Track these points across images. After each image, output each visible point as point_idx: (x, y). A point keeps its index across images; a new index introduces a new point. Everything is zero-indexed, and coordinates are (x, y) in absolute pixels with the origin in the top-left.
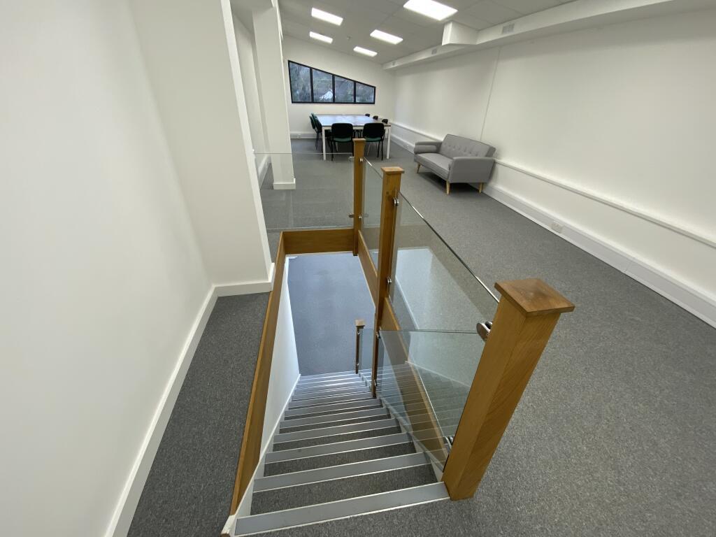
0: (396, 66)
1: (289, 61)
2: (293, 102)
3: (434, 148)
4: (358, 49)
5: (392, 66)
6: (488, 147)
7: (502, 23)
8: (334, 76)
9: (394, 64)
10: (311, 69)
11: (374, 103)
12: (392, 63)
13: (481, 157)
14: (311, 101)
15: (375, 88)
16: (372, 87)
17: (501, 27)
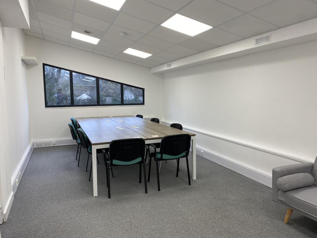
1: (44, 65)
2: (47, 106)
4: (130, 51)
8: (98, 78)
10: (71, 72)
11: (143, 104)
16: (142, 88)
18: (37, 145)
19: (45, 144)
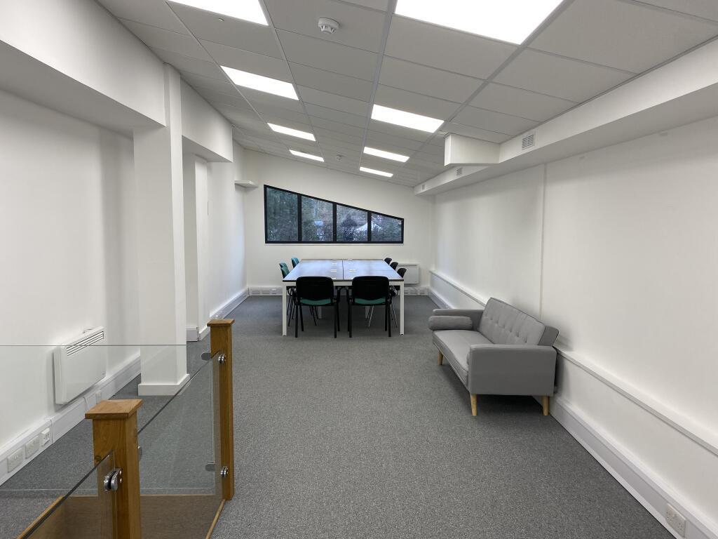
0: (425, 190)
1: (266, 187)
2: (267, 242)
3: (467, 320)
4: (362, 169)
5: (422, 191)
6: (542, 327)
7: (521, 134)
8: (335, 204)
9: (423, 188)
10: (300, 196)
11: (402, 242)
12: (421, 186)
13: (532, 345)
14: (296, 240)
15: (402, 220)
16: (399, 219)
17: (519, 140)
18: (253, 292)
19: (263, 292)
